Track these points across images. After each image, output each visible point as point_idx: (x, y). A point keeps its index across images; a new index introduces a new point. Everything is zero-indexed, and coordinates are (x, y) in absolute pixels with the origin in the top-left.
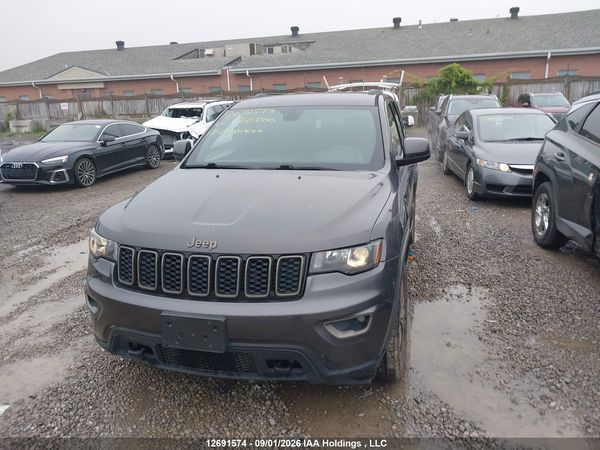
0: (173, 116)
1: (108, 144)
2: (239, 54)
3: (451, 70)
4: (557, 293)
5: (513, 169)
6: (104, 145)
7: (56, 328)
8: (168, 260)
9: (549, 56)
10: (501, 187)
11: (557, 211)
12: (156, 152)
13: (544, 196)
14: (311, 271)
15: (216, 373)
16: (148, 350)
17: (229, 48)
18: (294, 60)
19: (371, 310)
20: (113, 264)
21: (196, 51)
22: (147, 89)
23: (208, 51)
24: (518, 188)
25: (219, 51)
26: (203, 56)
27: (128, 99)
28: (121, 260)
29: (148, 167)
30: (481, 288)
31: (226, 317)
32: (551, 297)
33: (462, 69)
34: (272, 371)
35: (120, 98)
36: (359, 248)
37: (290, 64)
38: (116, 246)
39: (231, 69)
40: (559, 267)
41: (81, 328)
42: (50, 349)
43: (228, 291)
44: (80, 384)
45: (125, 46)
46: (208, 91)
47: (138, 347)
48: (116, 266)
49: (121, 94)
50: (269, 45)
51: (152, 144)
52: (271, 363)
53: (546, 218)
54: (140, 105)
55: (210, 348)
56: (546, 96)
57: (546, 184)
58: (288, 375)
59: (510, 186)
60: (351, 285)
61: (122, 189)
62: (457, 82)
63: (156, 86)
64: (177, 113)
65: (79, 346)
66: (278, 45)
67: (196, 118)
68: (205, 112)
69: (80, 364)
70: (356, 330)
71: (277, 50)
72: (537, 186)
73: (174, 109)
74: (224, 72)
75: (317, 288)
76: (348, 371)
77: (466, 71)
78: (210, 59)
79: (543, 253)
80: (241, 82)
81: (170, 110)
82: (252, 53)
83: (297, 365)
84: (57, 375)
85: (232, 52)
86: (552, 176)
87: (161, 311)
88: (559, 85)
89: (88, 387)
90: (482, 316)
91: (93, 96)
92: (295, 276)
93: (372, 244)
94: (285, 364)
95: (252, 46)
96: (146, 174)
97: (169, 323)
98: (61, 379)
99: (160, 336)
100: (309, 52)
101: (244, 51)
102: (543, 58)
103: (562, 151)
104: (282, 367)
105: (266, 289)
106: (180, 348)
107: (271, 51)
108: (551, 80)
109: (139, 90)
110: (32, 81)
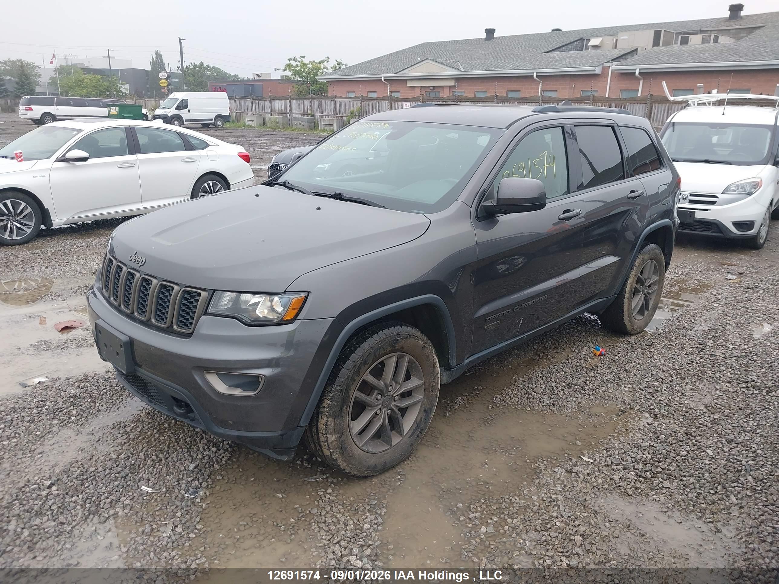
2: (636, 45)
14: (210, 310)
17: (625, 36)
21: (581, 41)
23: (595, 41)
25: (609, 41)
26: (585, 48)
31: (130, 338)
37: (706, 60)
39: (614, 67)
43: (143, 313)
46: (578, 95)
49: (472, 95)
50: (684, 33)
63: (513, 86)
66: (698, 32)
70: (244, 390)
71: (695, 39)
74: (605, 70)
82: (656, 43)
85: (627, 43)
91: (441, 95)
92: (192, 312)
93: (287, 296)
95: (657, 35)
101: (646, 41)
105: (167, 319)
107: (685, 41)
109: (493, 90)
110: (383, 76)
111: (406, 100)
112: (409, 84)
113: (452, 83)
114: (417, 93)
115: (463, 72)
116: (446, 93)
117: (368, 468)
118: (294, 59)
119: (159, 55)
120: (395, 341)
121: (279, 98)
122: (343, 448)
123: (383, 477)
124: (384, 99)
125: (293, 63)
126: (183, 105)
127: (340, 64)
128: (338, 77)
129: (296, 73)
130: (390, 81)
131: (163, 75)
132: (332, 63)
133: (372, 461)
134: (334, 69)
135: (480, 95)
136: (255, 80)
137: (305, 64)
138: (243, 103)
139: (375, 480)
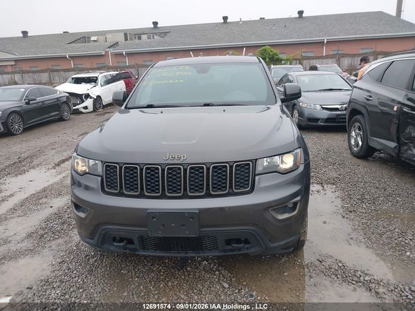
0: (75, 83)
1: (31, 102)
2: (117, 41)
3: (265, 50)
4: (380, 184)
5: (324, 108)
6: (28, 103)
7: (30, 236)
8: (149, 171)
9: (325, 41)
10: (317, 120)
11: (368, 133)
12: (66, 108)
13: (357, 124)
14: (257, 173)
15: (187, 253)
16: (130, 242)
17: (109, 36)
18: (157, 44)
19: (298, 198)
20: (100, 178)
21: (84, 38)
22: (49, 65)
23: (93, 38)
24: (328, 120)
25: (102, 38)
26: (89, 41)
27: (34, 72)
28: (106, 174)
29: (61, 119)
30: (329, 186)
31: (199, 209)
32: (377, 188)
33: (272, 49)
34: (229, 247)
35: (28, 72)
36: (286, 155)
38: (100, 164)
39: (111, 50)
40: (374, 169)
41: (50, 234)
42: (31, 252)
43: (197, 190)
44: (66, 274)
45: (29, 35)
46: (96, 66)
47: (121, 240)
48: (102, 180)
49: (29, 69)
50: (138, 34)
51: (65, 102)
52: (229, 242)
53: (359, 139)
54: (45, 77)
55: (187, 234)
56: (328, 67)
57: (358, 117)
58: (240, 250)
59: (322, 119)
60: (285, 181)
61: (46, 135)
62: (270, 59)
63: (55, 63)
64: (78, 81)
65: (54, 247)
66: (144, 34)
67: (93, 84)
68: (99, 79)
69: (60, 260)
70: (289, 213)
71: (144, 37)
72: (350, 118)
73: (76, 78)
74: (107, 52)
75: (263, 184)
76: (284, 242)
77: (275, 51)
78: (96, 44)
79: (359, 161)
80: (120, 59)
81: (73, 78)
82: (126, 39)
83: (247, 242)
84: (43, 270)
85: (111, 39)
86: (364, 111)
87: (147, 209)
88: (333, 60)
89: (73, 276)
90: (339, 202)
91: (6, 71)
92: (246, 177)
93: (296, 151)
94: (238, 241)
95: (126, 35)
96: (62, 124)
97: (153, 218)
98: (48, 273)
99: (145, 229)
100: (167, 39)
101: (121, 38)
102: (321, 43)
103: (369, 94)
104: (237, 243)
105: (225, 187)
106: (163, 236)
107: (140, 38)
108: (327, 57)
109: (43, 66)
113: (13, 63)
115: (19, 56)
116: (10, 69)
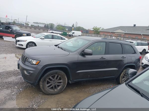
19: (31, 72)
45: (136, 26)
70: (29, 74)
93: (37, 61)
110: (110, 31)
111: (114, 36)
112: (115, 33)
113: (124, 34)
114: (116, 35)
115: (126, 32)
116: (122, 36)
117: (48, 93)
118: (95, 27)
119: (74, 24)
120: (57, 72)
121: (90, 34)
122: (43, 88)
123: (51, 96)
124: (109, 35)
125: (94, 28)
126: (73, 33)
127: (103, 28)
128: (102, 31)
129: (94, 29)
130: (112, 33)
131: (73, 28)
132: (102, 28)
133: (49, 92)
134: (102, 29)
135: (129, 37)
136: (88, 30)
137: (96, 28)
138: (84, 34)
139: (50, 96)
